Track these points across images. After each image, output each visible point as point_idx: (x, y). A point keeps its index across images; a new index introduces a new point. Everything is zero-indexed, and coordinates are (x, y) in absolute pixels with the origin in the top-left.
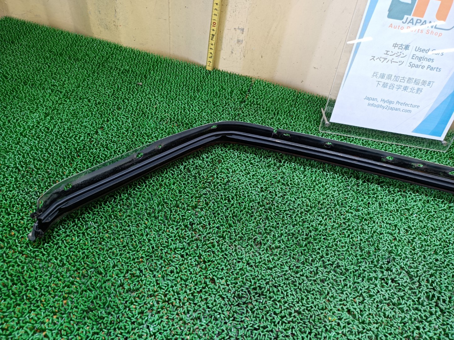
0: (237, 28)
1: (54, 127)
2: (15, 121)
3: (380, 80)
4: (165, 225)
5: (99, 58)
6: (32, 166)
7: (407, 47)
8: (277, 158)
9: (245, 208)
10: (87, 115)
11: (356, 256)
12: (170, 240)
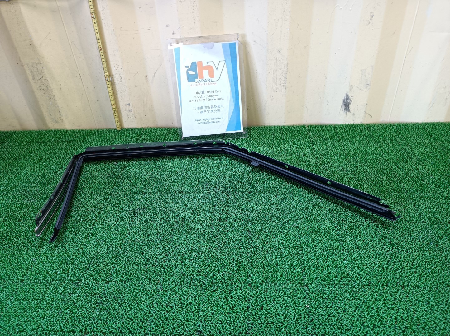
0: (126, 104)
1: (36, 173)
2: (14, 175)
3: (198, 110)
4: (98, 196)
5: (55, 139)
6: (28, 190)
7: (203, 92)
8: (156, 159)
9: (138, 182)
10: (53, 165)
11: (192, 187)
12: (101, 201)
